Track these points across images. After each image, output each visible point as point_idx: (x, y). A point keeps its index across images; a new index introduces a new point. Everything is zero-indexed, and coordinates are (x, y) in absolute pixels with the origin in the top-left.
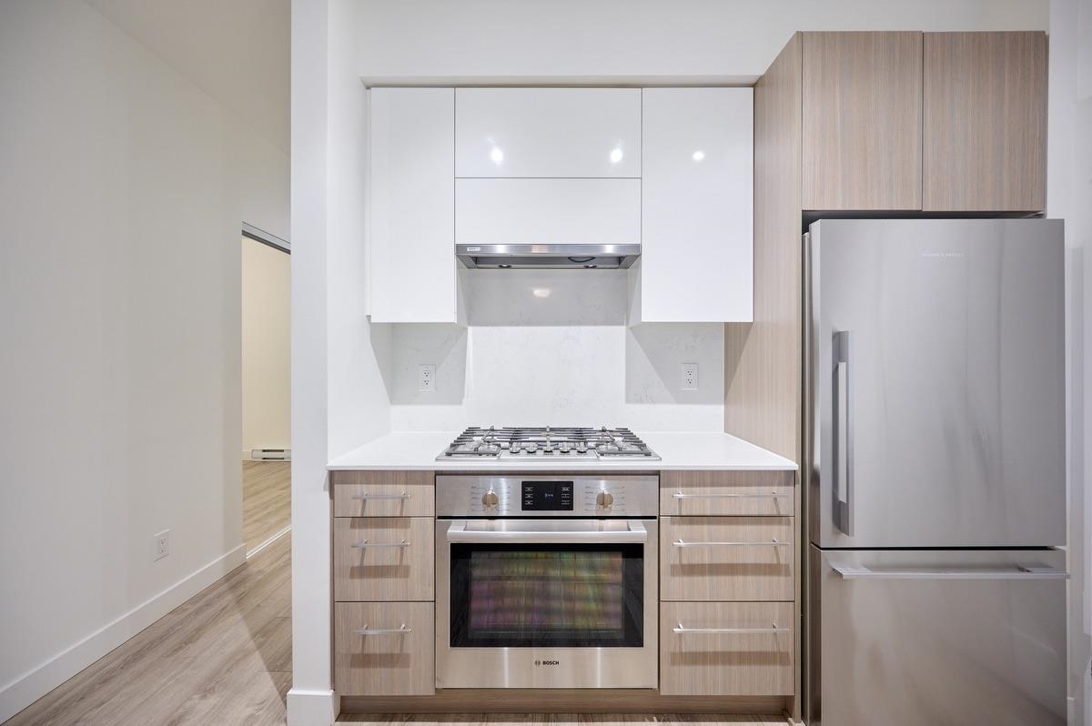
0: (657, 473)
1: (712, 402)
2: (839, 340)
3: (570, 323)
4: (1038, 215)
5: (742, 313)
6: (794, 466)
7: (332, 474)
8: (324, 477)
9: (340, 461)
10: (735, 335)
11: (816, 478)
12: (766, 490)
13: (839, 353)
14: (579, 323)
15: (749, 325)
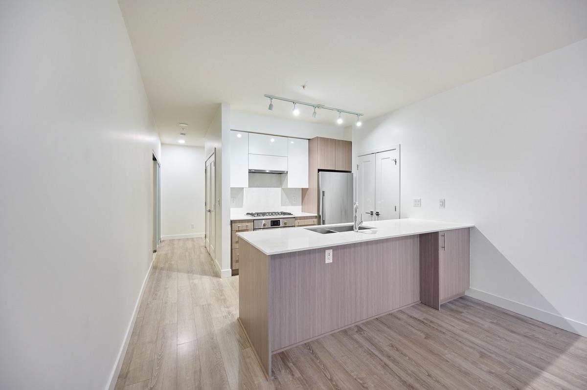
0: (295, 217)
1: (298, 205)
2: (323, 192)
3: (268, 187)
4: (350, 172)
5: (306, 186)
6: (317, 215)
7: (231, 221)
8: (229, 222)
9: (233, 219)
10: (304, 191)
11: (320, 216)
12: (312, 220)
13: (323, 195)
14: (271, 187)
15: (308, 189)
